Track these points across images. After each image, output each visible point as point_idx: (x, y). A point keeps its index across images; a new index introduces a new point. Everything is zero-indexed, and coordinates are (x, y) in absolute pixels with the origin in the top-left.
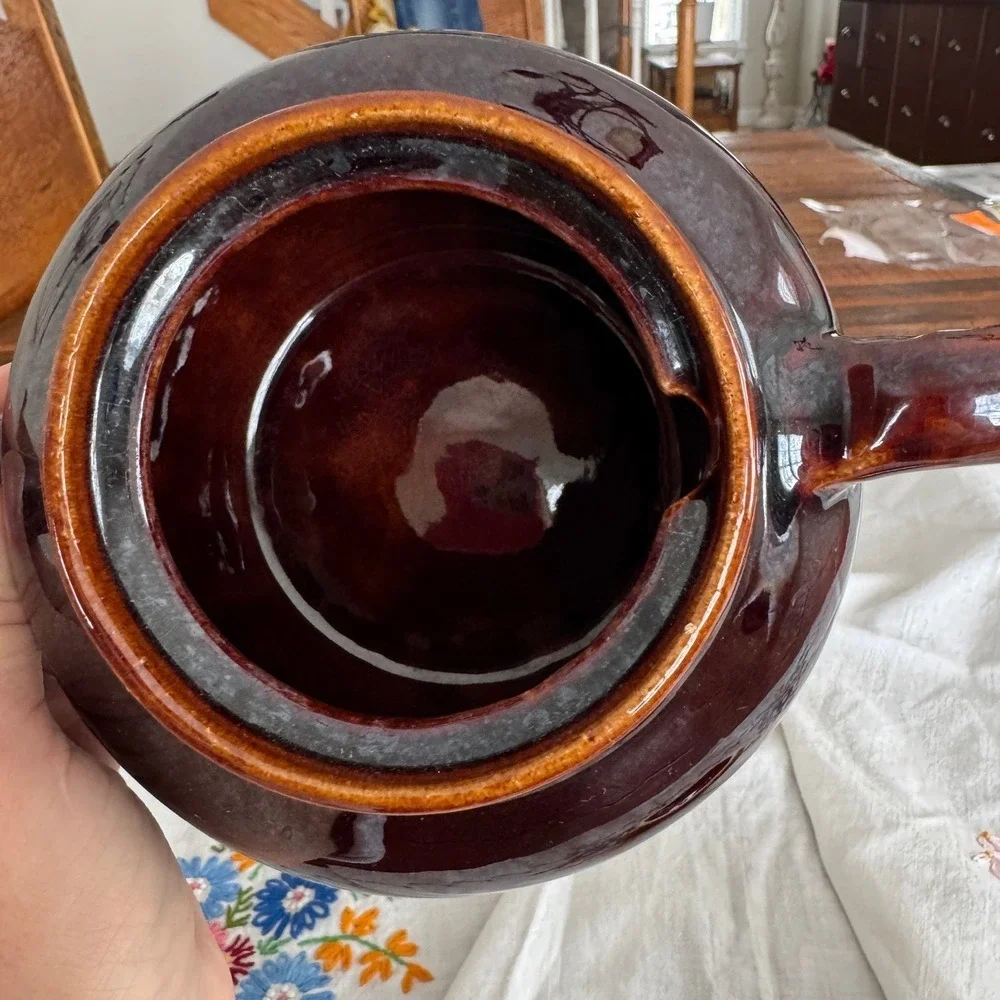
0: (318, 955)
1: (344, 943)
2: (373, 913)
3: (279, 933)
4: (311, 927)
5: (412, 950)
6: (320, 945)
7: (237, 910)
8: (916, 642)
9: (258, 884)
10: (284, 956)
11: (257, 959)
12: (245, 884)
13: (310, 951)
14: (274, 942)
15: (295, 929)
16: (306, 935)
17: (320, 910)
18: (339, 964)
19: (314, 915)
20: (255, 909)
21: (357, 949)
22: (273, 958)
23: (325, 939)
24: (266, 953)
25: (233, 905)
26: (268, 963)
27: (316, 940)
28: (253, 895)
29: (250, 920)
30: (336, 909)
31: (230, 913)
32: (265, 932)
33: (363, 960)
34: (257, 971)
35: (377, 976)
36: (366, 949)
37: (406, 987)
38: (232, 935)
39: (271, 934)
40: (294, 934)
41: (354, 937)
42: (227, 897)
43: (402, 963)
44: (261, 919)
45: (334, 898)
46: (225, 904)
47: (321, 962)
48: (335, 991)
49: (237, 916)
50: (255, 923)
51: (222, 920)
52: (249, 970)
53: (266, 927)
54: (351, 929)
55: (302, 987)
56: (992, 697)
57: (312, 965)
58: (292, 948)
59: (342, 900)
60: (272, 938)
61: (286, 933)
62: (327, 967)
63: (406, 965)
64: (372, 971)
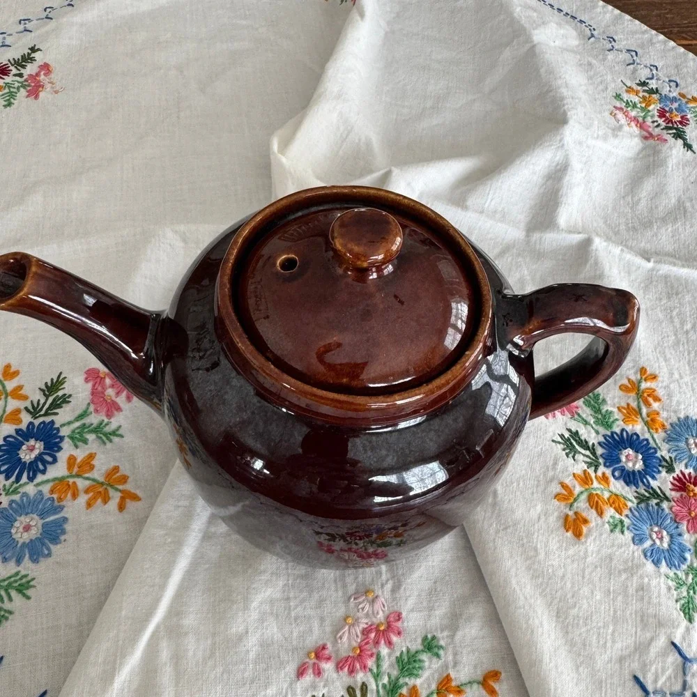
0: (52, 491)
1: (70, 480)
2: (91, 456)
3: (18, 479)
4: (43, 472)
5: (124, 479)
6: (51, 484)
8: (493, 214)
10: (25, 494)
11: (4, 500)
13: (46, 489)
14: (15, 485)
15: (31, 475)
16: (40, 478)
17: (49, 459)
18: (69, 495)
19: (45, 463)
21: (82, 484)
22: (16, 497)
23: (55, 479)
24: (10, 495)
26: (12, 501)
27: (47, 481)
30: (62, 456)
32: (7, 478)
33: (87, 491)
34: (5, 510)
35: (98, 502)
36: (88, 483)
37: (121, 507)
39: (13, 479)
40: (31, 479)
41: (78, 476)
43: (117, 490)
44: (4, 468)
45: (60, 449)
47: (55, 496)
48: (68, 515)
53: (7, 474)
54: (76, 470)
55: (42, 515)
56: (538, 255)
57: (49, 499)
58: (30, 489)
59: (67, 449)
60: (13, 482)
61: (24, 479)
62: (60, 499)
63: (120, 491)
64: (94, 499)
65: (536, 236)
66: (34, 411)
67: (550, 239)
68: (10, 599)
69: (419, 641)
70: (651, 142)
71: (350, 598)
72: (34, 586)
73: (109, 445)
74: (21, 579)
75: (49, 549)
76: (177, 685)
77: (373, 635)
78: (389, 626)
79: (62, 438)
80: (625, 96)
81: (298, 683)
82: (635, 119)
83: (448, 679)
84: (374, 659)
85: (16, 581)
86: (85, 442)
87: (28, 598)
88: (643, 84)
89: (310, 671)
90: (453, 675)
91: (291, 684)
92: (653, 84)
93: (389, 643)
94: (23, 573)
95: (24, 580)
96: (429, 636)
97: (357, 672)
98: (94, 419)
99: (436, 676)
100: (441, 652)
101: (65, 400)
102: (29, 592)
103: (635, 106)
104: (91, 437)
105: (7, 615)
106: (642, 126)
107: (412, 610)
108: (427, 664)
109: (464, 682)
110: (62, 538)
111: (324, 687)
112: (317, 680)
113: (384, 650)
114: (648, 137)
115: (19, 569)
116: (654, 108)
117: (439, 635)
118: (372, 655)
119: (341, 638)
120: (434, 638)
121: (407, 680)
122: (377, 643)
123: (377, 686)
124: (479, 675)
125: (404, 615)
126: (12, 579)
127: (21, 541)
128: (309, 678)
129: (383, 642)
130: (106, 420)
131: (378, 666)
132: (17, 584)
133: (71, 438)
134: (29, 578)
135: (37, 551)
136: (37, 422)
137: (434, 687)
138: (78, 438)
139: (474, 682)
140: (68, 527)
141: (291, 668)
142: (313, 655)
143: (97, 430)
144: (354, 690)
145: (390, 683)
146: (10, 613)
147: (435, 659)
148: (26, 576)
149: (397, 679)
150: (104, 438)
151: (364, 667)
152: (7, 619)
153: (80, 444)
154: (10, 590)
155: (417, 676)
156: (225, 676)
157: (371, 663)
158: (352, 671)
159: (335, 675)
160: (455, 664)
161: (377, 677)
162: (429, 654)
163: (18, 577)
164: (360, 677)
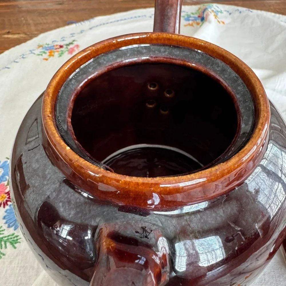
68: (6, 247)
72: (20, 242)
74: (14, 238)
85: (11, 238)
87: (15, 248)
95: (15, 239)
102: (16, 245)
105: (1, 255)
115: (15, 232)
132: (11, 240)
134: (18, 238)
146: (4, 255)
148: (17, 236)
154: (7, 243)
163: (14, 236)
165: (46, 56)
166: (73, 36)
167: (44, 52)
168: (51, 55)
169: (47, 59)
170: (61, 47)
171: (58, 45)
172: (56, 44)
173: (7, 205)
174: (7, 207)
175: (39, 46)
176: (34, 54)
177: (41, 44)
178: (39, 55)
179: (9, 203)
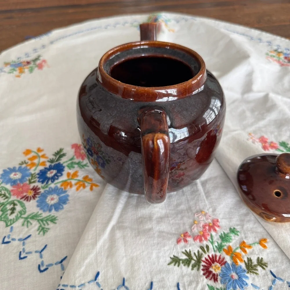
0: (62, 185)
1: (69, 181)
2: (77, 172)
3: (47, 183)
4: (57, 179)
5: (91, 180)
7: (32, 179)
9: (37, 171)
10: (50, 188)
11: (42, 191)
12: (33, 172)
13: (59, 185)
14: (46, 185)
15: (53, 180)
16: (56, 181)
17: (60, 174)
18: (69, 187)
20: (38, 178)
21: (73, 182)
22: (47, 189)
23: (63, 181)
24: (45, 188)
25: (30, 178)
26: (46, 191)
27: (60, 182)
28: (36, 175)
29: (37, 181)
30: (65, 173)
31: (30, 180)
33: (76, 184)
34: (43, 193)
35: (82, 188)
36: (76, 181)
37: (91, 189)
38: (32, 185)
40: (52, 182)
41: (72, 179)
42: (28, 176)
43: (89, 183)
44: (41, 180)
45: (63, 171)
46: (28, 178)
47: (63, 187)
48: (69, 194)
49: (32, 181)
50: (39, 181)
51: (28, 182)
52: (40, 193)
53: (43, 182)
54: (70, 177)
55: (58, 194)
56: (248, 102)
57: (60, 189)
58: (52, 186)
59: (66, 170)
60: (45, 185)
61: (50, 182)
62: (65, 188)
63: (91, 184)
64: (80, 187)
65: (246, 96)
66: (52, 161)
67: (252, 96)
68: (48, 224)
69: (228, 230)
70: (284, 67)
71: (194, 215)
72: (58, 219)
73: (83, 169)
74: (52, 217)
75: (62, 206)
76: (125, 246)
77: (207, 228)
78: (214, 224)
79: (64, 167)
80: (270, 54)
81: (178, 246)
82: (276, 60)
83: (244, 242)
84: (210, 237)
85: (50, 218)
86: (74, 167)
87: (56, 223)
88: (276, 51)
89: (183, 241)
90: (245, 241)
91: (175, 245)
92: (280, 50)
93: (215, 230)
94: (52, 215)
96: (232, 228)
97: (203, 241)
98: (76, 160)
99: (238, 242)
100: (239, 233)
101: (64, 155)
102: (56, 221)
103: (274, 56)
104: (76, 166)
105: (47, 230)
106: (279, 62)
107: (223, 218)
108: (233, 238)
109: (251, 243)
110: (68, 202)
111: (190, 246)
112: (186, 244)
113: (213, 233)
114: (282, 65)
115: (50, 214)
116: (282, 57)
117: (236, 227)
118: (208, 235)
119: (193, 229)
120: (234, 228)
121: (225, 244)
122: (210, 230)
123: (213, 246)
124: (257, 240)
125: (219, 220)
126: (48, 217)
127: (50, 204)
128: (182, 243)
129: (212, 230)
130: (81, 161)
131: (212, 239)
133: (68, 166)
134: (55, 217)
135: (57, 207)
136: (53, 164)
137: (238, 246)
138: (71, 166)
139: (256, 243)
140: (70, 198)
141: (174, 240)
142: (182, 235)
143: (78, 164)
144: (203, 248)
145: (218, 245)
146: (49, 229)
147: (236, 236)
148: (54, 216)
149: (221, 243)
150: (81, 167)
151: (206, 239)
152: (47, 231)
153: (72, 168)
154: (48, 221)
155: (230, 242)
156: (146, 242)
157: (209, 238)
158: (201, 240)
159: (194, 242)
160: (246, 237)
161: (212, 243)
162: (233, 234)
164: (205, 243)
165: (16, 73)
166: (36, 52)
167: (14, 70)
168: (21, 72)
169: (18, 76)
170: (28, 63)
171: (25, 62)
172: (22, 60)
173: (36, 197)
174: (37, 199)
175: (7, 64)
176: (5, 72)
177: (7, 61)
178: (10, 73)
179: (37, 196)
